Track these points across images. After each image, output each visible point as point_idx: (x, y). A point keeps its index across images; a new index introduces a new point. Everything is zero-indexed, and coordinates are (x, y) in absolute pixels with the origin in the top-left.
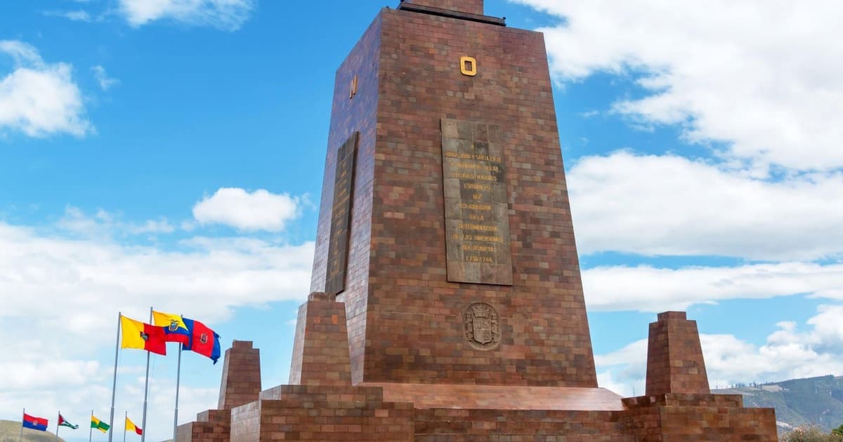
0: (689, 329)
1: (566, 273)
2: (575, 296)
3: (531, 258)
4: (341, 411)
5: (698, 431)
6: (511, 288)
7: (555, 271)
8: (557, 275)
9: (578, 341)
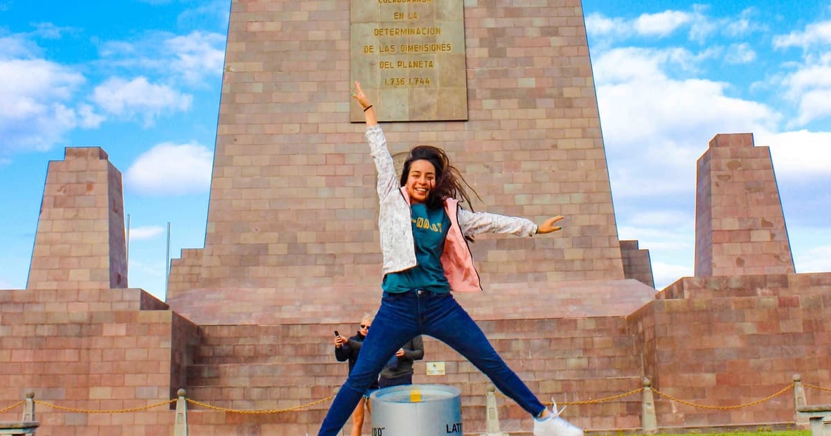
0: (754, 163)
1: (567, 92)
2: (584, 129)
3: (506, 73)
4: (46, 327)
5: (734, 342)
6: (466, 123)
7: (548, 91)
8: (551, 97)
9: (589, 202)
